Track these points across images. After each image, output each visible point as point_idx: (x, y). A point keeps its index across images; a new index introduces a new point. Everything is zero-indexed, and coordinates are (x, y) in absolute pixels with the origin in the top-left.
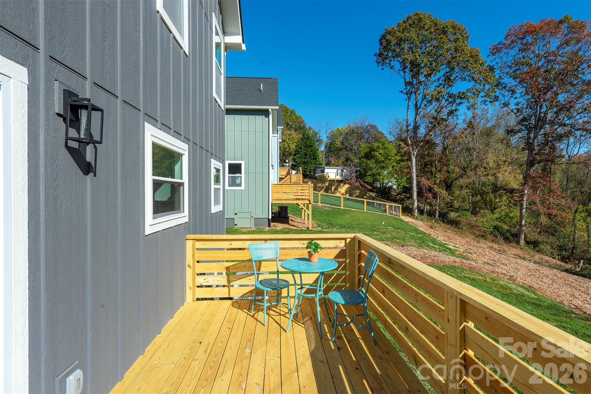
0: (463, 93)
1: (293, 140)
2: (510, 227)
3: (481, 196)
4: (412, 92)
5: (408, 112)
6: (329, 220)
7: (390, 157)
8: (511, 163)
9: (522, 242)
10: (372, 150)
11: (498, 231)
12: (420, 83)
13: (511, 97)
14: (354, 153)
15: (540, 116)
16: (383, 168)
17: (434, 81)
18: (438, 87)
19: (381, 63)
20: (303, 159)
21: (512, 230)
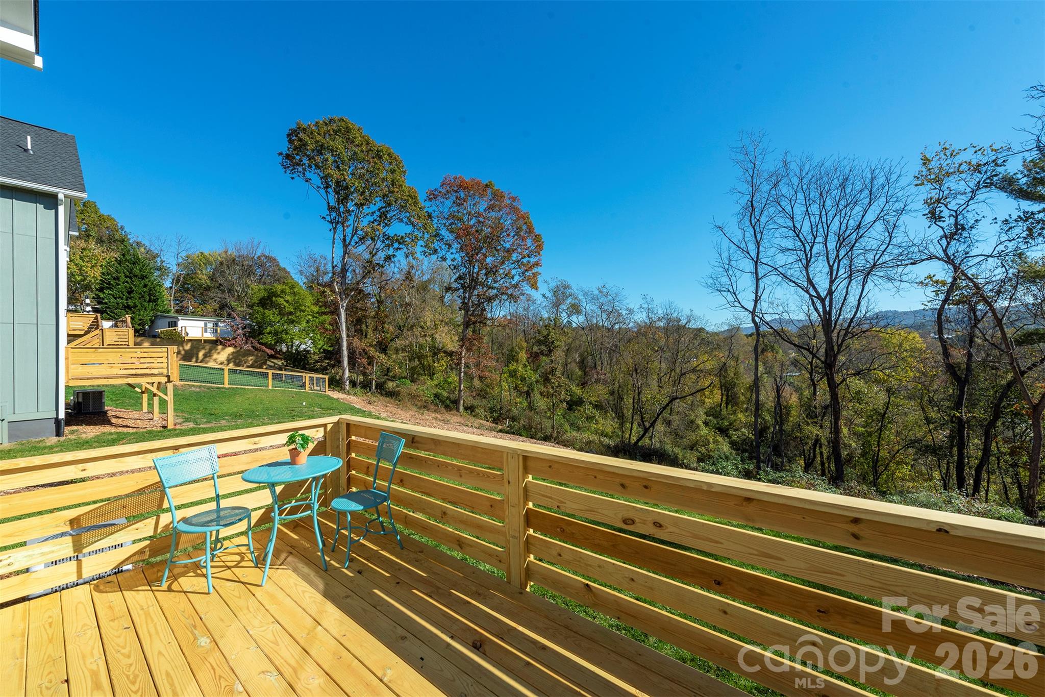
0: (402, 237)
1: (94, 262)
2: (449, 393)
3: (419, 361)
4: (338, 221)
5: (333, 247)
6: (206, 409)
7: (303, 308)
8: (446, 324)
9: (461, 408)
10: (272, 294)
11: (438, 398)
12: (348, 211)
13: (448, 251)
14: (236, 297)
15: (473, 277)
16: (292, 322)
17: (367, 214)
18: (373, 223)
19: (290, 169)
20: (122, 299)
21: (451, 396)
